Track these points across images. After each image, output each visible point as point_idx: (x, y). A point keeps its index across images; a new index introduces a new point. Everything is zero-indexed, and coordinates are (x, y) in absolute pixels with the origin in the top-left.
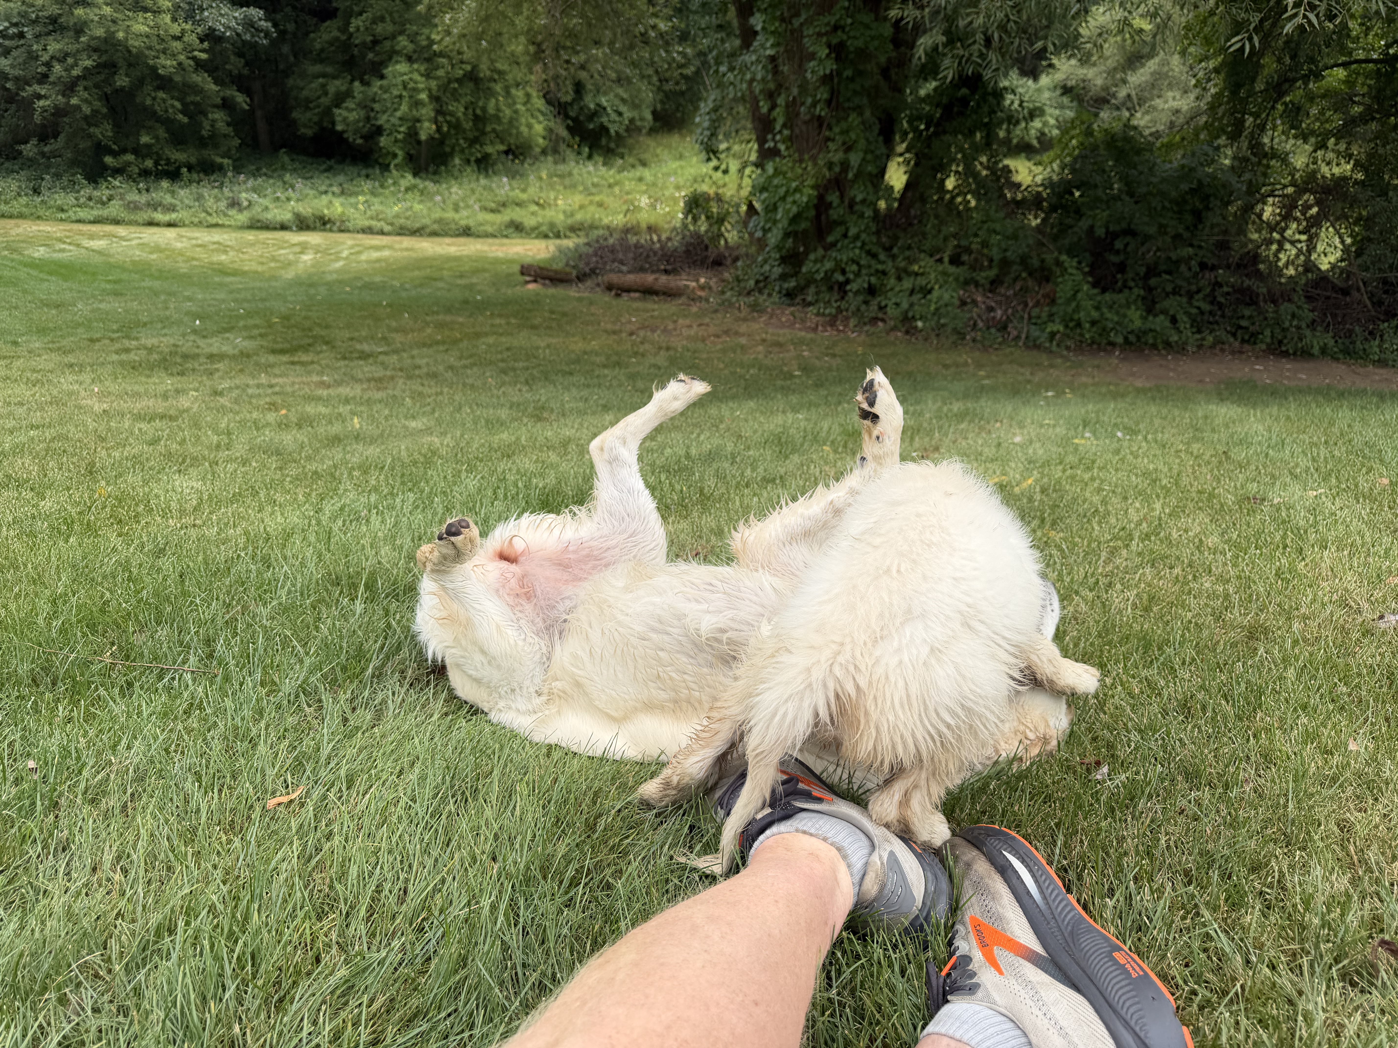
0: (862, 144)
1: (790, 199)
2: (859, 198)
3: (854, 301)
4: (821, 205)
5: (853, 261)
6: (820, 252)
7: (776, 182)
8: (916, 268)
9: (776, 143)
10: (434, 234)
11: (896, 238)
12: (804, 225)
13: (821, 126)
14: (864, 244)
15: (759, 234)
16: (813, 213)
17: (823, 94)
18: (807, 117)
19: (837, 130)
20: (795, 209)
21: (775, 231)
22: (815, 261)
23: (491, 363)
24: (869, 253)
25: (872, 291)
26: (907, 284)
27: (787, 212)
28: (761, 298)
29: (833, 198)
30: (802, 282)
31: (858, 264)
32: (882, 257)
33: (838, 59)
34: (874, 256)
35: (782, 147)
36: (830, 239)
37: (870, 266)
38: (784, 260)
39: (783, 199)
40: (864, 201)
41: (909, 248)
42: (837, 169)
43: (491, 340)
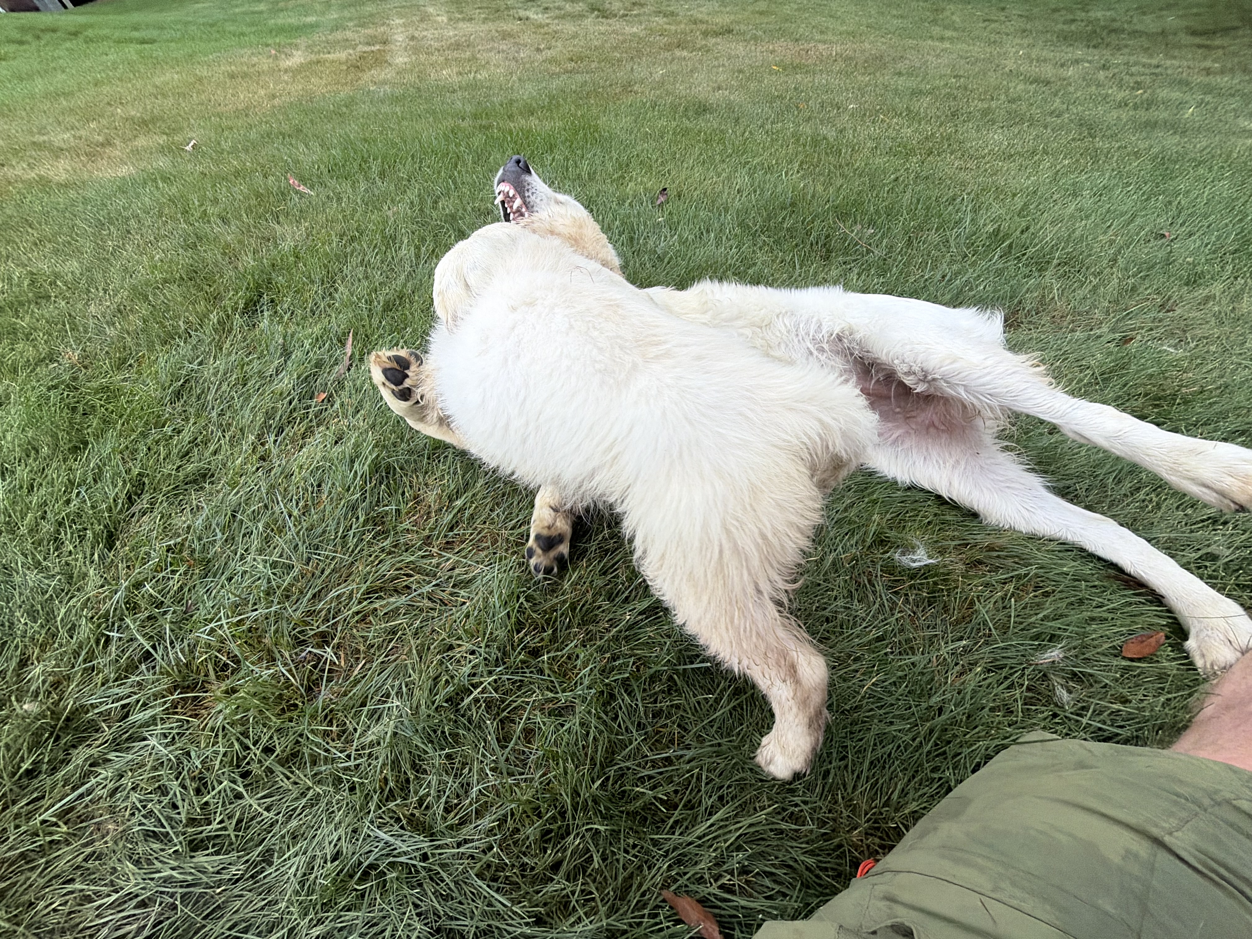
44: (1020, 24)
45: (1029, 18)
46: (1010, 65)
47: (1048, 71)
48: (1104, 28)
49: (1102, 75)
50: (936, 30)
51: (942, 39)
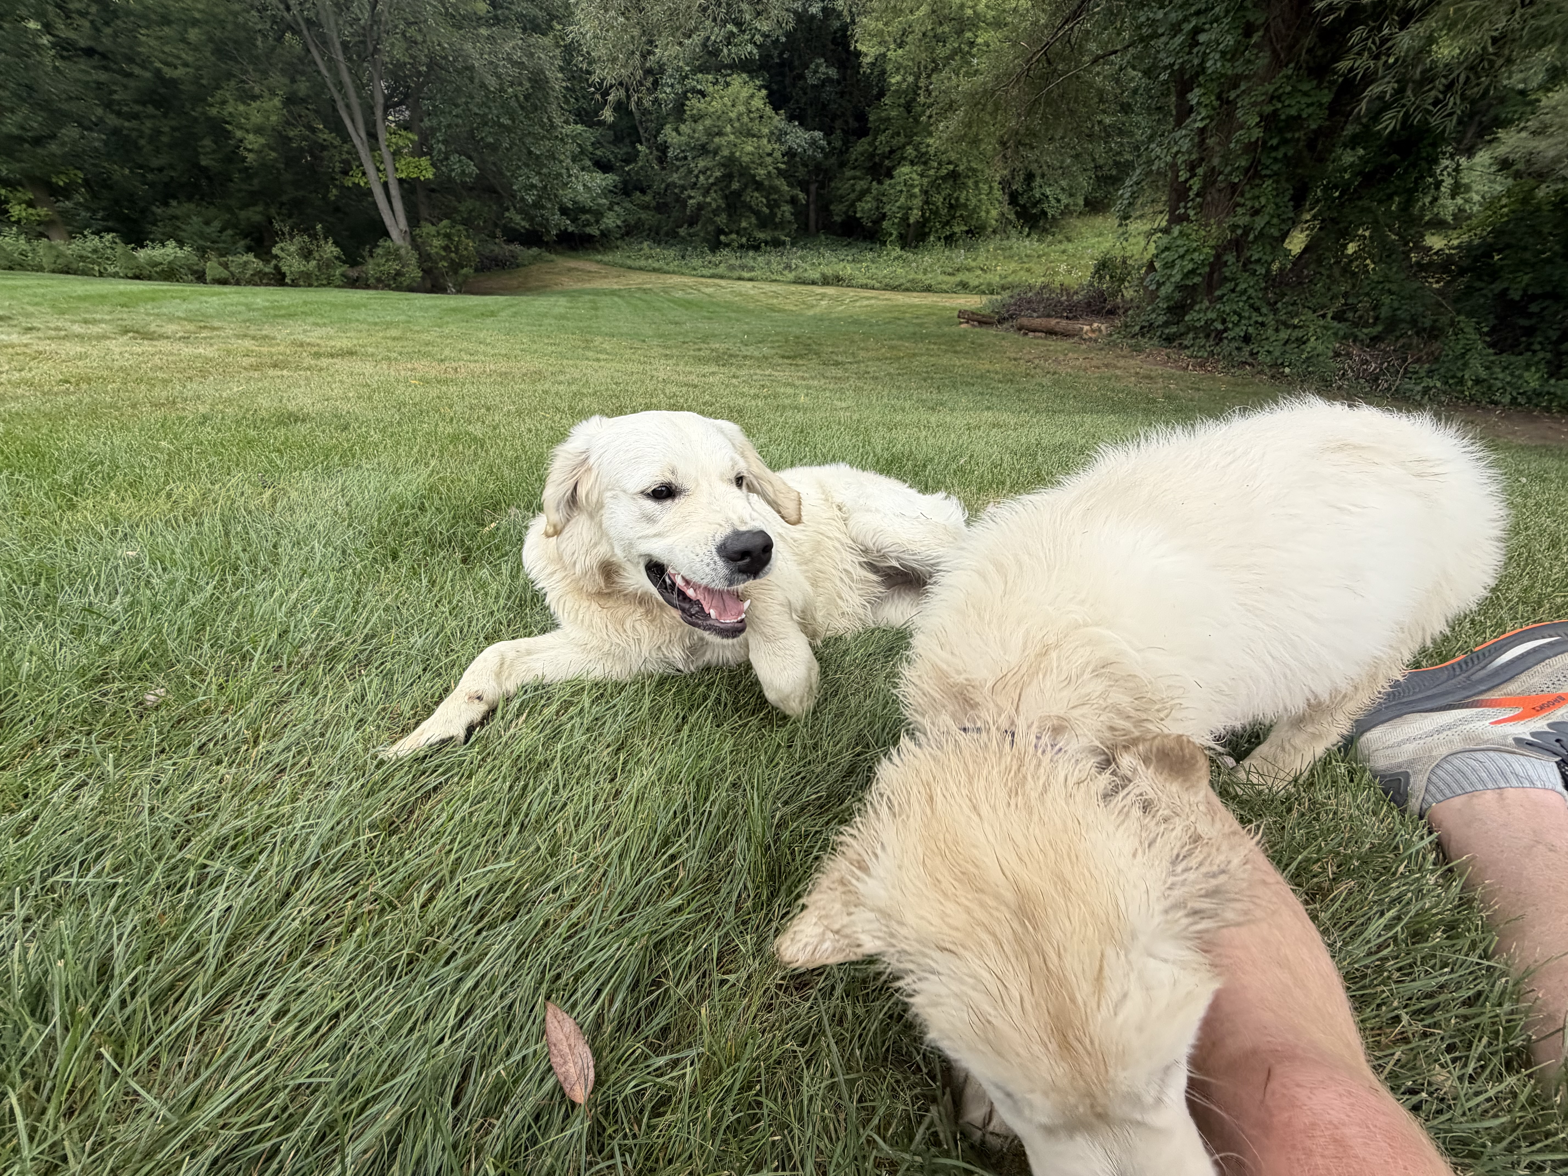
0: (1270, 208)
1: (1188, 257)
2: (1255, 257)
3: (1227, 347)
4: (1217, 263)
5: (1235, 312)
6: (1206, 303)
7: (1179, 242)
8: (1296, 321)
9: (1186, 208)
10: (907, 290)
11: (1284, 295)
12: (1197, 280)
13: (1233, 193)
14: (1249, 298)
15: (1153, 287)
16: (1207, 269)
17: (1243, 163)
18: (1223, 185)
19: (1247, 195)
20: (1190, 266)
21: (1168, 284)
22: (1199, 312)
23: (918, 373)
24: (1252, 306)
25: (1247, 339)
26: (1284, 335)
27: (1182, 267)
28: (1142, 341)
29: (1230, 258)
30: (1182, 330)
31: (1239, 315)
32: (1264, 310)
33: (1266, 129)
34: (1257, 310)
35: (1191, 213)
36: (1218, 293)
37: (1250, 318)
38: (1169, 309)
39: (1182, 257)
40: (1258, 261)
41: (1294, 304)
42: (1239, 232)
43: (924, 359)
44: (661, 350)
45: (666, 347)
46: (662, 375)
47: (694, 379)
48: (724, 353)
49: (734, 381)
50: (590, 354)
51: (598, 360)
